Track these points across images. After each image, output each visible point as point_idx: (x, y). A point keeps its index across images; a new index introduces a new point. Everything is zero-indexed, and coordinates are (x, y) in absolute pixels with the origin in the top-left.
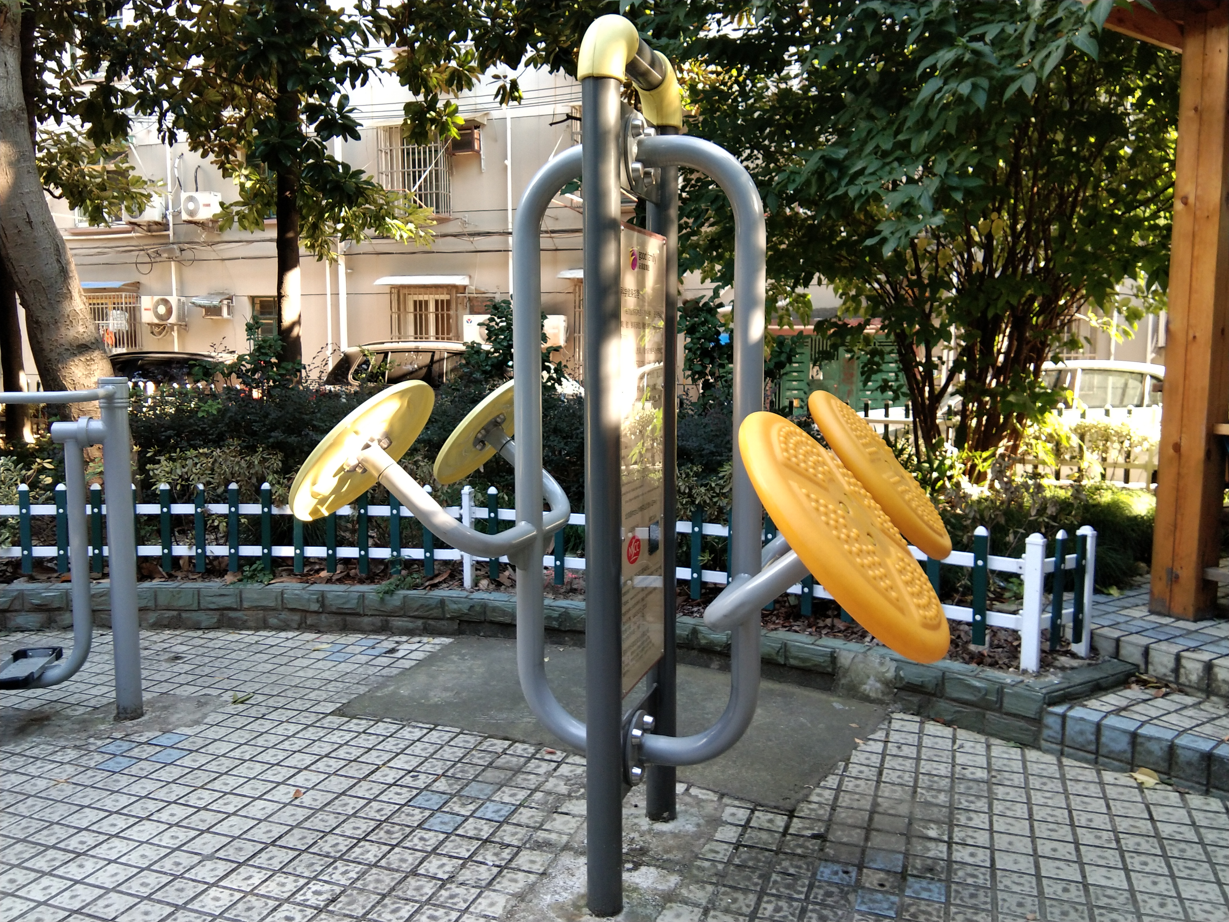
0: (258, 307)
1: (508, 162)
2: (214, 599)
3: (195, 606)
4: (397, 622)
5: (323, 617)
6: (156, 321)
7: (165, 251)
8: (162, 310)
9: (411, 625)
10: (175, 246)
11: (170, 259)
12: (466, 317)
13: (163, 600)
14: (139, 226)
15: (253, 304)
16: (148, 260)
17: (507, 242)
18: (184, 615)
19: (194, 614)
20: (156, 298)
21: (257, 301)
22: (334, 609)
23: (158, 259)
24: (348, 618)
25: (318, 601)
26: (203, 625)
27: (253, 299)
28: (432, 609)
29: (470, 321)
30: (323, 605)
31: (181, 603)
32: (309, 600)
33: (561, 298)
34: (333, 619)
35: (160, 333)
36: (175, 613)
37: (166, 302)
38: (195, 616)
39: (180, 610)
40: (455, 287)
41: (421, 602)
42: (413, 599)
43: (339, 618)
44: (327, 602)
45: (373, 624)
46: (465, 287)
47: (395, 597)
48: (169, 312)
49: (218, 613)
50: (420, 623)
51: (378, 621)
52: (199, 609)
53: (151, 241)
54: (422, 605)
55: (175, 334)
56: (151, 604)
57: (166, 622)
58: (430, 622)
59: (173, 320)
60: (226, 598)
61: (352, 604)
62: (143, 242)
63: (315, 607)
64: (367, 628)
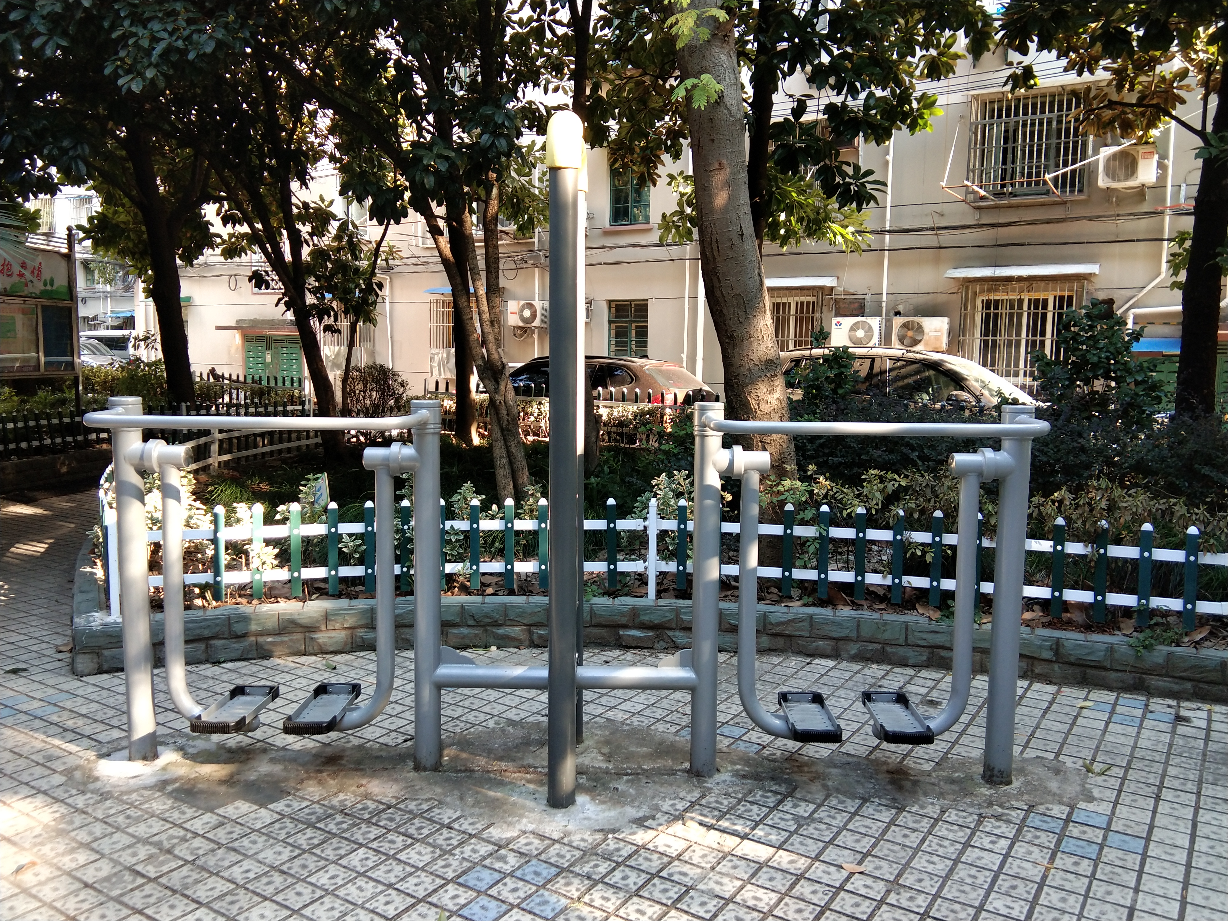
0: (613, 310)
1: (890, 158)
2: (924, 636)
3: (902, 641)
4: (1155, 682)
5: (1056, 667)
6: (521, 324)
7: (531, 258)
8: (527, 313)
9: (1176, 687)
10: (541, 253)
11: (534, 265)
12: (835, 320)
13: (866, 632)
14: (507, 234)
15: (610, 308)
16: (514, 266)
17: (884, 240)
18: (889, 649)
19: (900, 649)
20: (522, 302)
21: (613, 305)
22: (1072, 659)
23: (524, 266)
24: (1089, 671)
25: (1051, 649)
26: (911, 662)
27: (610, 302)
28: (1209, 671)
29: (839, 324)
30: (1057, 653)
31: (887, 636)
32: (1040, 647)
33: (941, 298)
34: (1069, 671)
35: (521, 336)
36: (879, 646)
37: (530, 306)
38: (903, 651)
39: (885, 643)
40: (822, 288)
41: (1193, 662)
42: (1181, 657)
43: (1078, 670)
44: (1062, 650)
45: (1122, 681)
46: (832, 289)
47: (1155, 653)
48: (534, 315)
49: (928, 650)
50: (1189, 685)
51: (1129, 678)
52: (907, 645)
53: (519, 248)
54: (1194, 666)
55: (536, 337)
56: (854, 634)
57: (868, 656)
58: (1201, 685)
59: (537, 323)
60: (938, 635)
61: (1099, 656)
62: (511, 249)
63: (1047, 655)
64: (1115, 684)
